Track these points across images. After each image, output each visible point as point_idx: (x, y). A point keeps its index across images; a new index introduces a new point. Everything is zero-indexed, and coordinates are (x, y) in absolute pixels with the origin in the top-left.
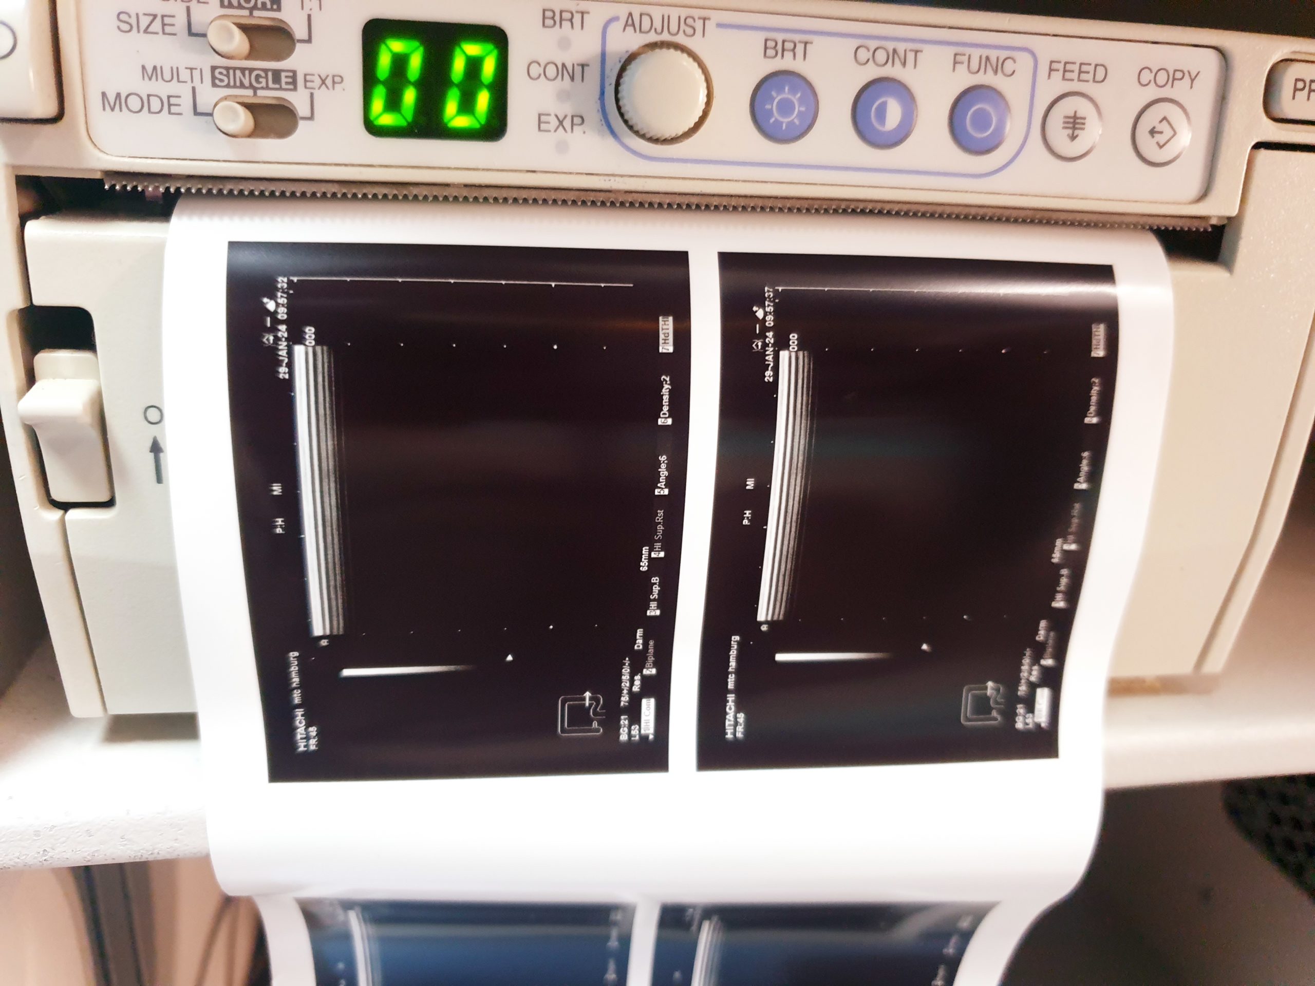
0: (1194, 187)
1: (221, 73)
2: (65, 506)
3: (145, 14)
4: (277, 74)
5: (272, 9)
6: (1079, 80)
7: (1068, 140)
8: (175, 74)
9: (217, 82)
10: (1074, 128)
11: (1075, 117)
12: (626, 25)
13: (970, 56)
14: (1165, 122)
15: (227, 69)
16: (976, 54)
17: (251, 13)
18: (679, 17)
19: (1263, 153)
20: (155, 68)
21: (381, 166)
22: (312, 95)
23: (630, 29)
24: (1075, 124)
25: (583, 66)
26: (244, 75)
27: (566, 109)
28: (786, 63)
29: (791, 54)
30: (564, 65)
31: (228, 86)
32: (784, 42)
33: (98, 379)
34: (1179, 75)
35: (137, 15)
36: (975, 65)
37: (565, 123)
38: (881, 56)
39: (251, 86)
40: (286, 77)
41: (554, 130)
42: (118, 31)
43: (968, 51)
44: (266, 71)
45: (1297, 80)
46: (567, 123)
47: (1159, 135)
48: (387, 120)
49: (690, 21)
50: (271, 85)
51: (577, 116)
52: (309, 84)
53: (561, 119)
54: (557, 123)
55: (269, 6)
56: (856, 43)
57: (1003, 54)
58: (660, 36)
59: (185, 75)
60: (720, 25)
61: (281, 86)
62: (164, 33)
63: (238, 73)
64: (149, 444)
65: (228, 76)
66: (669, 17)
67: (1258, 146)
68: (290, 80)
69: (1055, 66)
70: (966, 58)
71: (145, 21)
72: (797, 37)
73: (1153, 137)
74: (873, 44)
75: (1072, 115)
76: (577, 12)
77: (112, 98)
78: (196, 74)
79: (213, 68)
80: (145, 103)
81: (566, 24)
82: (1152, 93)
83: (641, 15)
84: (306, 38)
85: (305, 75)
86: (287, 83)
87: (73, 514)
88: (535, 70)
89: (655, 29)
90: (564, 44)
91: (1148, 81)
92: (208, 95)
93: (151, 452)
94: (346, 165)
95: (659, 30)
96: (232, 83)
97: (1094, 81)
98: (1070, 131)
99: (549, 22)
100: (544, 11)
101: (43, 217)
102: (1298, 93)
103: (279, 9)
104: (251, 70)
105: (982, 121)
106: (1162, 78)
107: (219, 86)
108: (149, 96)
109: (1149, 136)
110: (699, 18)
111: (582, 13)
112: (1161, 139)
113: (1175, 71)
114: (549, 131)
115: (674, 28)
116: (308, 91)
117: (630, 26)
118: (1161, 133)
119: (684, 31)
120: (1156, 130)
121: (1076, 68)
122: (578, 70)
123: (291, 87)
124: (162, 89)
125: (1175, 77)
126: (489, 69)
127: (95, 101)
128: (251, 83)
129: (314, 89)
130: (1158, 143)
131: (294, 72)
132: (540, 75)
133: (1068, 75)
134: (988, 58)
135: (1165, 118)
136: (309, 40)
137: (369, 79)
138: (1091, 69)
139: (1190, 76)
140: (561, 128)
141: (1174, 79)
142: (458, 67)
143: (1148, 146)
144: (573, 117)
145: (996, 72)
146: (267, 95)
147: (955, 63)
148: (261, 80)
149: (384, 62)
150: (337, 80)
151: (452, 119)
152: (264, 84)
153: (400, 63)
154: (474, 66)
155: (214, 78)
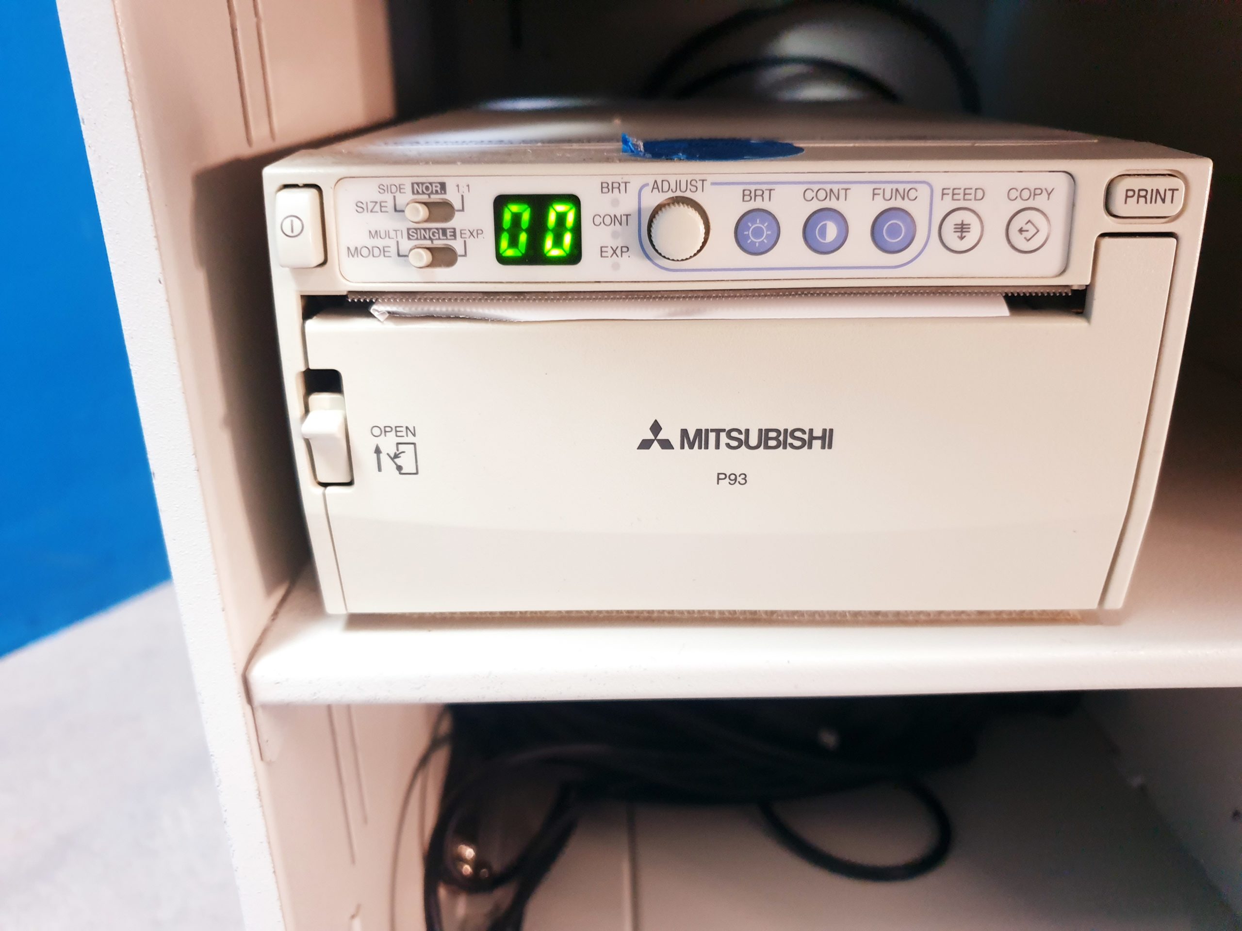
0: (1055, 265)
1: (413, 232)
2: (325, 485)
3: (371, 202)
4: (444, 231)
5: (441, 193)
6: (964, 199)
7: (958, 240)
8: (388, 234)
9: (411, 237)
10: (962, 232)
11: (962, 224)
12: (653, 188)
13: (884, 189)
14: (1029, 224)
15: (416, 229)
16: (888, 188)
17: (429, 197)
18: (687, 181)
19: (1107, 241)
20: (376, 232)
21: (507, 282)
22: (465, 241)
23: (656, 191)
24: (962, 229)
25: (627, 216)
26: (426, 233)
27: (619, 243)
28: (758, 204)
29: (761, 198)
30: (615, 216)
31: (417, 239)
32: (755, 190)
33: (345, 410)
34: (1038, 192)
35: (367, 203)
36: (888, 196)
37: (617, 252)
38: (822, 195)
39: (430, 239)
40: (450, 232)
41: (610, 256)
42: (356, 212)
43: (882, 186)
44: (437, 229)
45: (1127, 191)
46: (618, 252)
47: (1025, 233)
48: (510, 253)
49: (694, 183)
50: (441, 237)
51: (625, 247)
52: (463, 236)
53: (614, 249)
54: (612, 252)
55: (439, 191)
56: (804, 187)
57: (908, 187)
58: (674, 193)
59: (392, 234)
60: (713, 184)
61: (447, 237)
62: (381, 211)
63: (423, 231)
64: (374, 449)
65: (417, 234)
66: (680, 181)
67: (1103, 235)
68: (452, 234)
69: (945, 192)
70: (882, 190)
71: (371, 206)
72: (764, 187)
73: (1021, 234)
74: (816, 187)
75: (960, 223)
76: (622, 182)
77: (353, 250)
78: (399, 233)
79: (408, 229)
80: (371, 252)
81: (616, 191)
82: (1019, 205)
83: (662, 181)
84: (461, 208)
85: (461, 231)
86: (451, 236)
87: (330, 489)
88: (598, 220)
89: (672, 190)
90: (615, 203)
91: (1015, 197)
92: (406, 245)
93: (375, 453)
94: (486, 282)
95: (674, 190)
96: (419, 238)
97: (975, 199)
98: (959, 234)
99: (605, 190)
100: (602, 183)
101: (315, 318)
102: (1128, 199)
103: (445, 193)
104: (430, 229)
105: (894, 231)
106: (1026, 194)
107: (412, 240)
108: (373, 247)
109: (1018, 233)
110: (700, 180)
111: (626, 183)
112: (1028, 235)
113: (1035, 189)
114: (608, 257)
115: (683, 187)
116: (463, 240)
117: (656, 188)
118: (1027, 231)
119: (690, 190)
120: (1023, 229)
121: (962, 191)
122: (624, 218)
123: (453, 238)
124: (380, 243)
125: (1035, 193)
126: (570, 221)
127: (344, 251)
128: (430, 237)
129: (466, 238)
130: (1025, 238)
131: (454, 229)
132: (601, 223)
133: (956, 197)
134: (897, 190)
135: (1029, 221)
136: (463, 210)
137: (498, 229)
138: (973, 191)
139: (1047, 191)
140: (614, 254)
141: (1035, 195)
142: (552, 219)
143: (1019, 241)
144: (622, 247)
145: (903, 199)
146: (438, 243)
147: (874, 194)
148: (435, 234)
149: (507, 218)
150: (480, 232)
151: (549, 251)
152: (437, 237)
153: (517, 218)
154: (561, 218)
155: (408, 233)
